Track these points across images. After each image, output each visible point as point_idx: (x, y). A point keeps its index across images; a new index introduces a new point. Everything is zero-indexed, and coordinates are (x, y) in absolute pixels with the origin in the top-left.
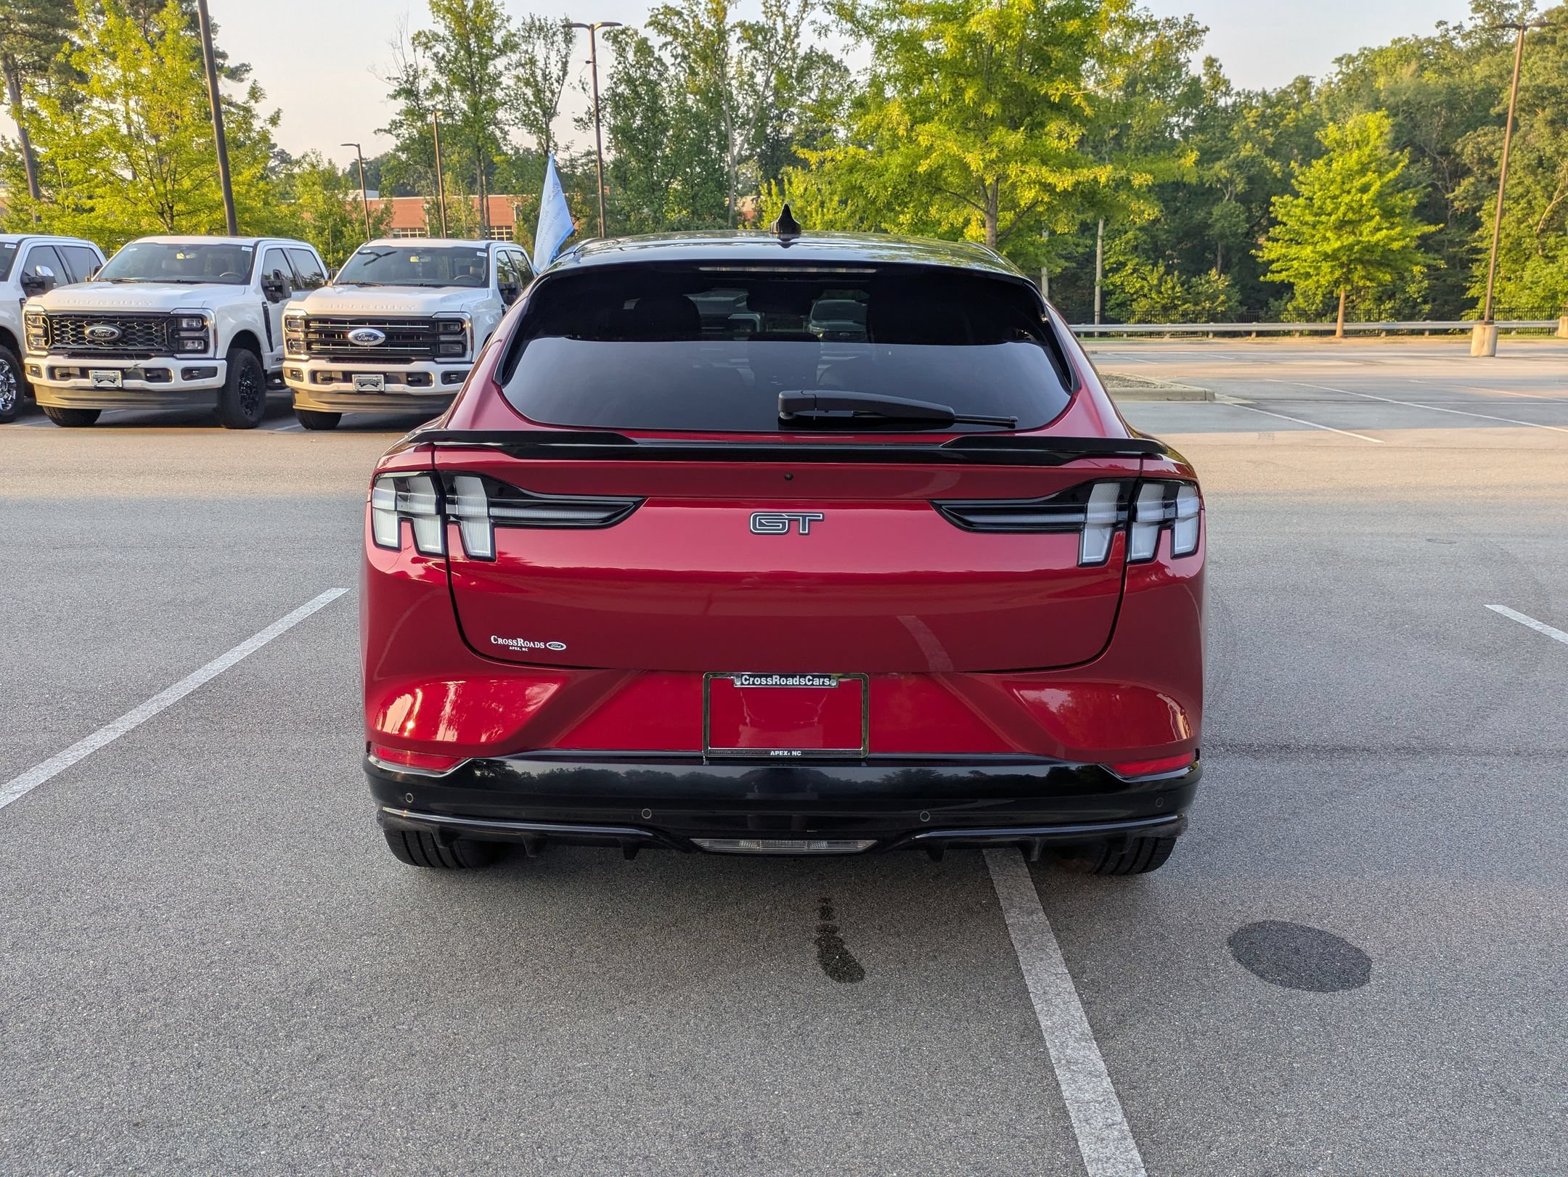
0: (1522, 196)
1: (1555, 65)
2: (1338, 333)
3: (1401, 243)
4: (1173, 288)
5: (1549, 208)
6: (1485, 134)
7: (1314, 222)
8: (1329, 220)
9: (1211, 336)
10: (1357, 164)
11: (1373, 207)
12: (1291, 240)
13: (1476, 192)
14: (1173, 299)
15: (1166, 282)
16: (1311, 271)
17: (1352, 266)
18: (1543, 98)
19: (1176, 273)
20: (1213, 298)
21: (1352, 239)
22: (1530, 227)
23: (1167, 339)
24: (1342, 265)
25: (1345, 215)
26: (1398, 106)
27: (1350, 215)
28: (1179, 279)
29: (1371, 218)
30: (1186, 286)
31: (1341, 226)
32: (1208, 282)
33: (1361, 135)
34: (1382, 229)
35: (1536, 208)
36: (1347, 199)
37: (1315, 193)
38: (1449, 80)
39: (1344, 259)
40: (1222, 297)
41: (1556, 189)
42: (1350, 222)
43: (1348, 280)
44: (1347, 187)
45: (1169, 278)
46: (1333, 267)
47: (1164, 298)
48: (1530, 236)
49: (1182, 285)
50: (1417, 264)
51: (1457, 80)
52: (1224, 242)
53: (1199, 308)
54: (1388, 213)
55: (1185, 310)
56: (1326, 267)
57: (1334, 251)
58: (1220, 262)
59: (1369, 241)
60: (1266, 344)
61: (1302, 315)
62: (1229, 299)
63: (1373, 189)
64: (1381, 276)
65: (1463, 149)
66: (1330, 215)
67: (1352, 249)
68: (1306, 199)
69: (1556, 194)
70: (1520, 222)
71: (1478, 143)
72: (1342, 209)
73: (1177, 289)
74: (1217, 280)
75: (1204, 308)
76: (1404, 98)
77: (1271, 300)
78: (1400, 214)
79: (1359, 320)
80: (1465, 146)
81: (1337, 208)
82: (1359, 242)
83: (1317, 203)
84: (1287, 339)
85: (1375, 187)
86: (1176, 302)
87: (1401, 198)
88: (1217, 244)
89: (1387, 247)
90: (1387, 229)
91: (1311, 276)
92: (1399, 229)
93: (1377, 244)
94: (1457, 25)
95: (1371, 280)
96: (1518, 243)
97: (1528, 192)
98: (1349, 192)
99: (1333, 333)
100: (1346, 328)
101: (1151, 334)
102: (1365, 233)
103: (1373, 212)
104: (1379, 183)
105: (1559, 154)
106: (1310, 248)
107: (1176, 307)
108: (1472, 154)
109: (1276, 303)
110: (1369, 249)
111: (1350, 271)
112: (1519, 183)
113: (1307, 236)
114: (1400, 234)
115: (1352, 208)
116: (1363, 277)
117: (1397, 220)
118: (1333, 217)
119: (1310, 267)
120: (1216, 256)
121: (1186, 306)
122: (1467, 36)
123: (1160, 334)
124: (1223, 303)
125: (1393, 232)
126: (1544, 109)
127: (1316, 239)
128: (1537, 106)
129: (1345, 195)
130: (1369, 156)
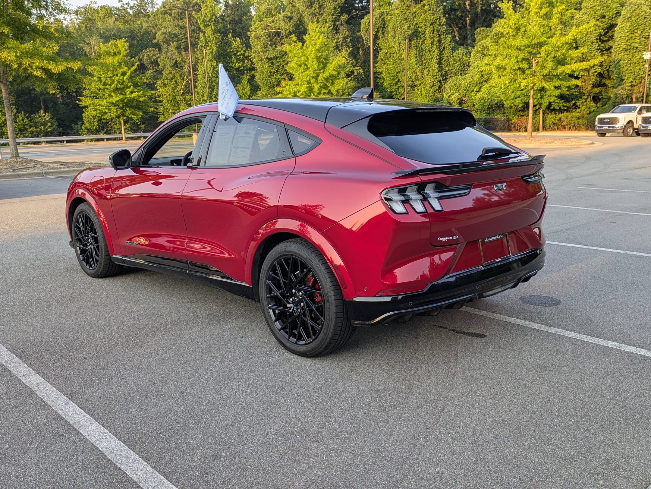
0: (172, 79)
1: (174, 24)
2: (124, 139)
3: (144, 98)
4: (23, 120)
5: (184, 84)
6: (150, 51)
7: (104, 88)
8: (111, 88)
9: (65, 142)
10: (118, 63)
11: (129, 82)
12: (94, 97)
13: (154, 76)
14: (24, 125)
15: (18, 117)
16: (107, 111)
17: (125, 109)
18: (172, 38)
19: (23, 112)
20: (44, 124)
21: (122, 96)
22: (178, 91)
23: (43, 145)
24: (120, 108)
25: (117, 85)
26: (111, 36)
27: (119, 86)
28: (25, 115)
29: (129, 87)
30: (29, 119)
31: (116, 90)
32: (40, 117)
33: (116, 50)
34: (135, 92)
35: (179, 83)
36: (117, 78)
37: (101, 75)
38: (128, 26)
39: (121, 105)
40: (49, 124)
41: (185, 76)
42: (119, 89)
43: (123, 115)
44: (115, 73)
45: (19, 115)
46: (116, 109)
47: (19, 125)
48: (179, 96)
49: (27, 119)
50: (151, 107)
51: (132, 27)
52: (43, 97)
53: (38, 130)
54: (136, 85)
55: (32, 131)
56: (113, 109)
57: (116, 101)
58: (43, 107)
59: (130, 97)
60: (94, 145)
61: (90, 131)
62: (52, 125)
63: (128, 74)
64: (138, 113)
65: (143, 57)
66: (110, 85)
67: (124, 100)
68: (98, 77)
69: (185, 78)
70: (174, 89)
71: (148, 55)
72: (116, 82)
73: (25, 120)
74: (44, 116)
75: (41, 129)
76: (113, 33)
77: (73, 125)
78: (140, 86)
79: (115, 133)
80: (143, 56)
81: (113, 82)
82: (126, 98)
83: (103, 80)
84: (102, 142)
85: (129, 73)
86: (26, 127)
87: (139, 78)
88: (39, 98)
89: (138, 100)
90: (138, 92)
91: (107, 113)
92: (142, 92)
93: (134, 99)
94: (127, 2)
95: (134, 115)
96: (174, 97)
97: (174, 77)
98: (117, 75)
99: (121, 139)
100: (127, 136)
101: (35, 143)
102: (127, 94)
103: (130, 84)
104: (130, 72)
105: (183, 61)
106: (105, 101)
107: (26, 129)
108: (147, 59)
109: (76, 126)
110: (131, 101)
111: (124, 111)
112: (170, 73)
113: (101, 95)
114: (142, 94)
115: (119, 82)
116: (130, 114)
117: (139, 88)
118: (112, 86)
119: (106, 109)
120: (41, 105)
121: (32, 129)
122: (131, 8)
123: (39, 143)
124: (50, 127)
125: (139, 94)
126: (173, 42)
127: (106, 96)
128: (170, 41)
129: (115, 76)
130: (122, 59)
